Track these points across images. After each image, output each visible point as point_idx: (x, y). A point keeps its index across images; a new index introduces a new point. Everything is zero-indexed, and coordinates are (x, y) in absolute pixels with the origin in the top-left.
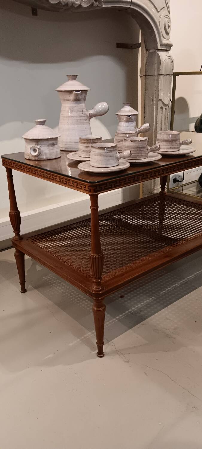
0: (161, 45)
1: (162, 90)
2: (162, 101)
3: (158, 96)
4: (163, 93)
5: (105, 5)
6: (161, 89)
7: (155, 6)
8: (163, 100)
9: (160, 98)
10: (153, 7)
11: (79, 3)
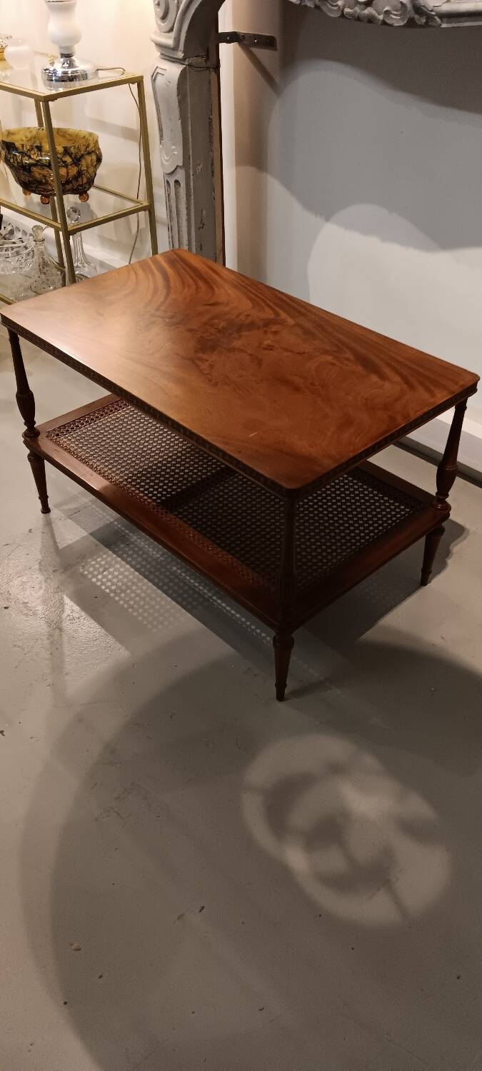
5: (447, 23)
11: (381, 17)
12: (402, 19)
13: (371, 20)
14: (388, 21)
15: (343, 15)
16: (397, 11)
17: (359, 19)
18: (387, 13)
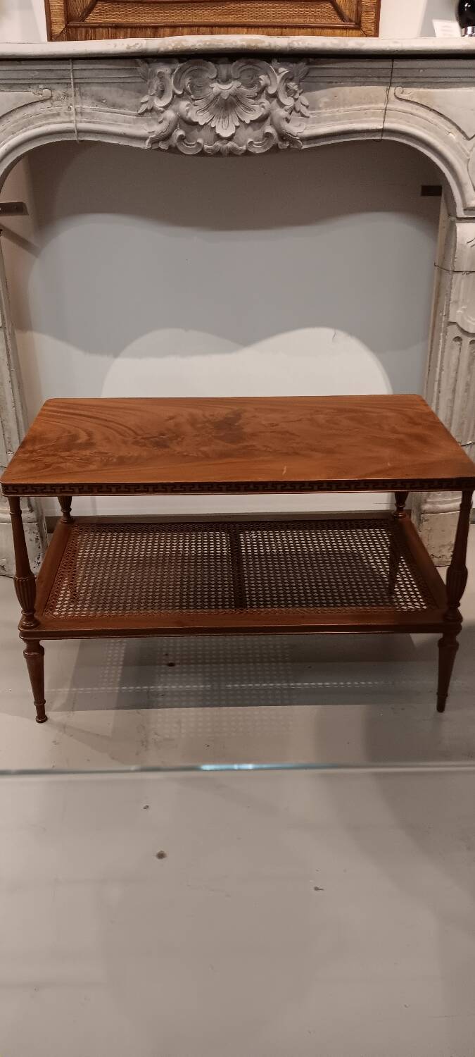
0: (465, 210)
1: (460, 303)
2: (458, 326)
3: (447, 315)
4: (464, 310)
5: (307, 144)
6: (456, 302)
7: (459, 129)
8: (460, 324)
9: (451, 319)
10: (454, 129)
11: (244, 148)
12: (265, 148)
13: (232, 153)
14: (251, 150)
15: (203, 153)
16: (258, 141)
17: (218, 153)
18: (251, 143)
